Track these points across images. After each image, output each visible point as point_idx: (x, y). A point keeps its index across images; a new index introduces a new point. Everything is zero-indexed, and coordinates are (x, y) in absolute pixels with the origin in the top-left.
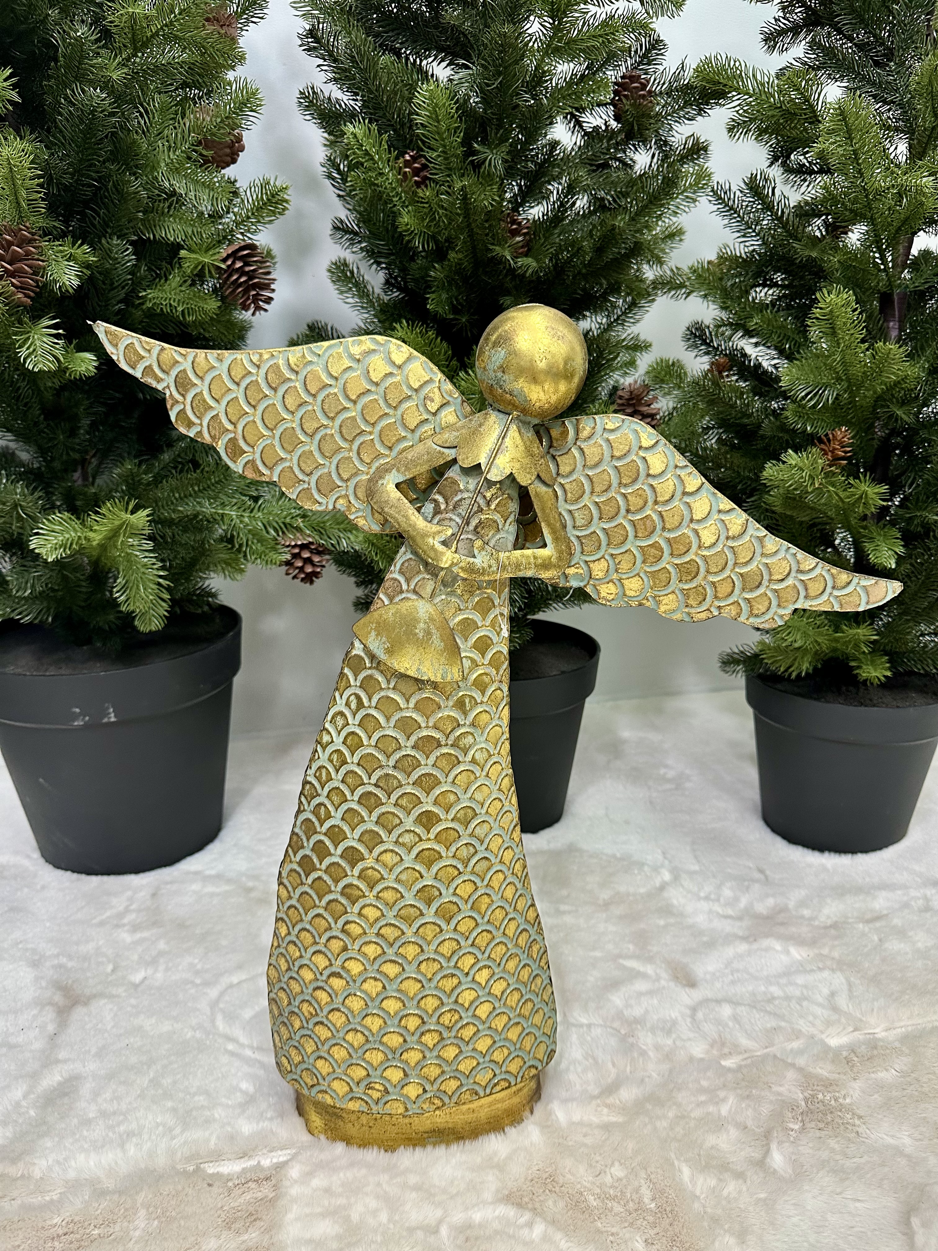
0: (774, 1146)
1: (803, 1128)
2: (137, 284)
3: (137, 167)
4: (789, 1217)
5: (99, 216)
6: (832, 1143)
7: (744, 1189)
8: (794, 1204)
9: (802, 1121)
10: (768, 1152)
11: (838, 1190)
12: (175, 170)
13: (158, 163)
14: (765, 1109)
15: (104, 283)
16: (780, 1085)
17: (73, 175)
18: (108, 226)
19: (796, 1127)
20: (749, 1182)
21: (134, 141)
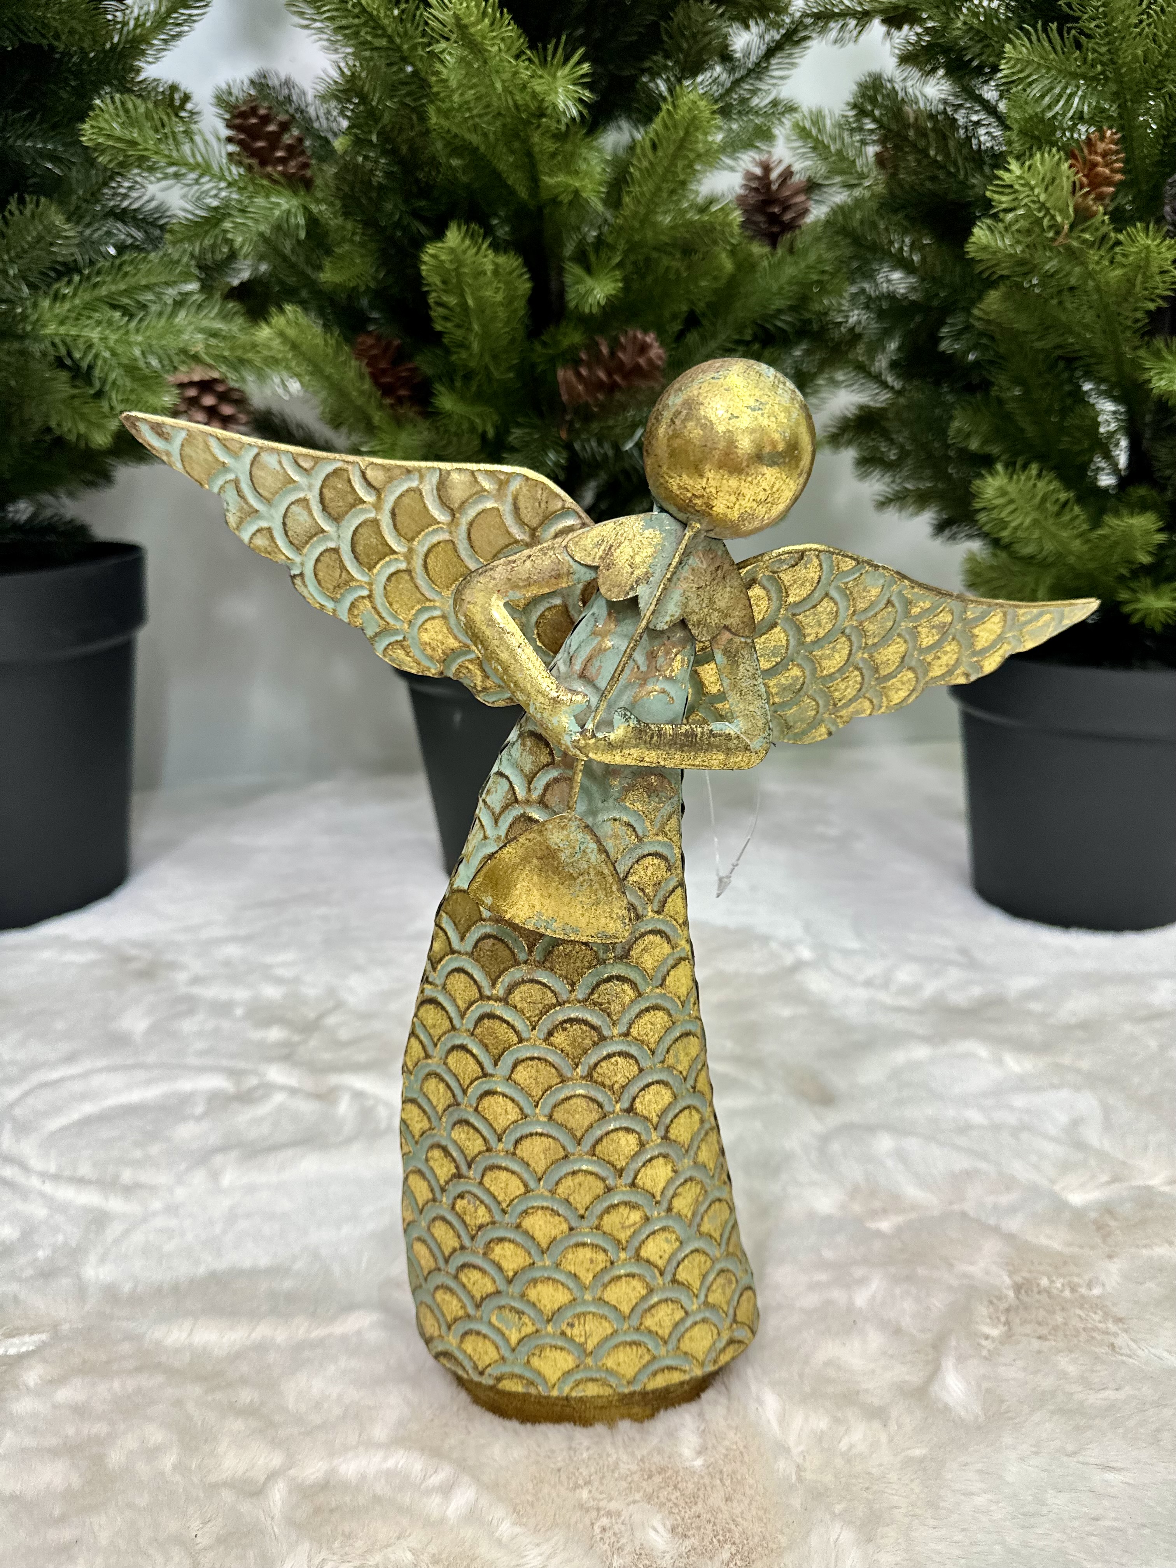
0: (949, 1364)
1: (1009, 1336)
4: (969, 1494)
6: (1063, 1362)
7: (884, 1438)
8: (980, 1472)
9: (1007, 1323)
10: (935, 1372)
11: (1070, 1448)
14: (938, 1302)
16: (972, 1263)
19: (995, 1332)
20: (893, 1427)
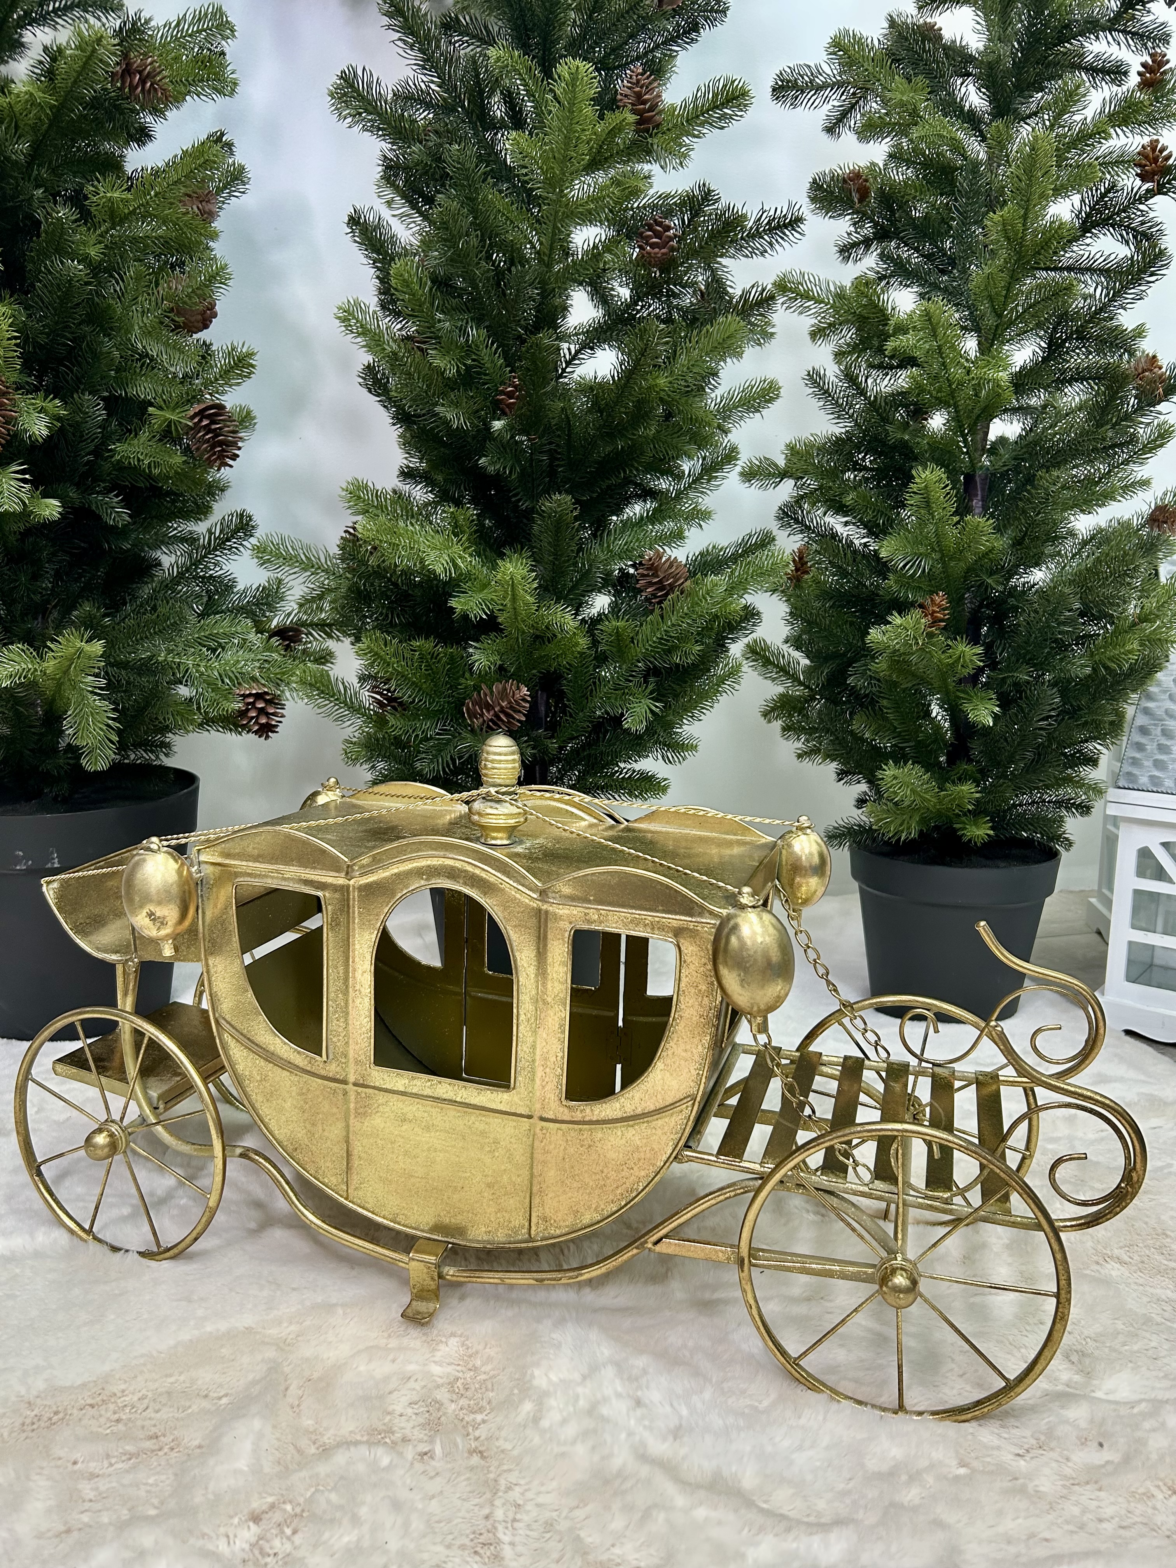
2: (107, 438)
3: (112, 329)
5: (72, 372)
12: (147, 333)
13: (132, 326)
15: (74, 436)
17: (48, 334)
18: (81, 383)
21: (109, 306)
